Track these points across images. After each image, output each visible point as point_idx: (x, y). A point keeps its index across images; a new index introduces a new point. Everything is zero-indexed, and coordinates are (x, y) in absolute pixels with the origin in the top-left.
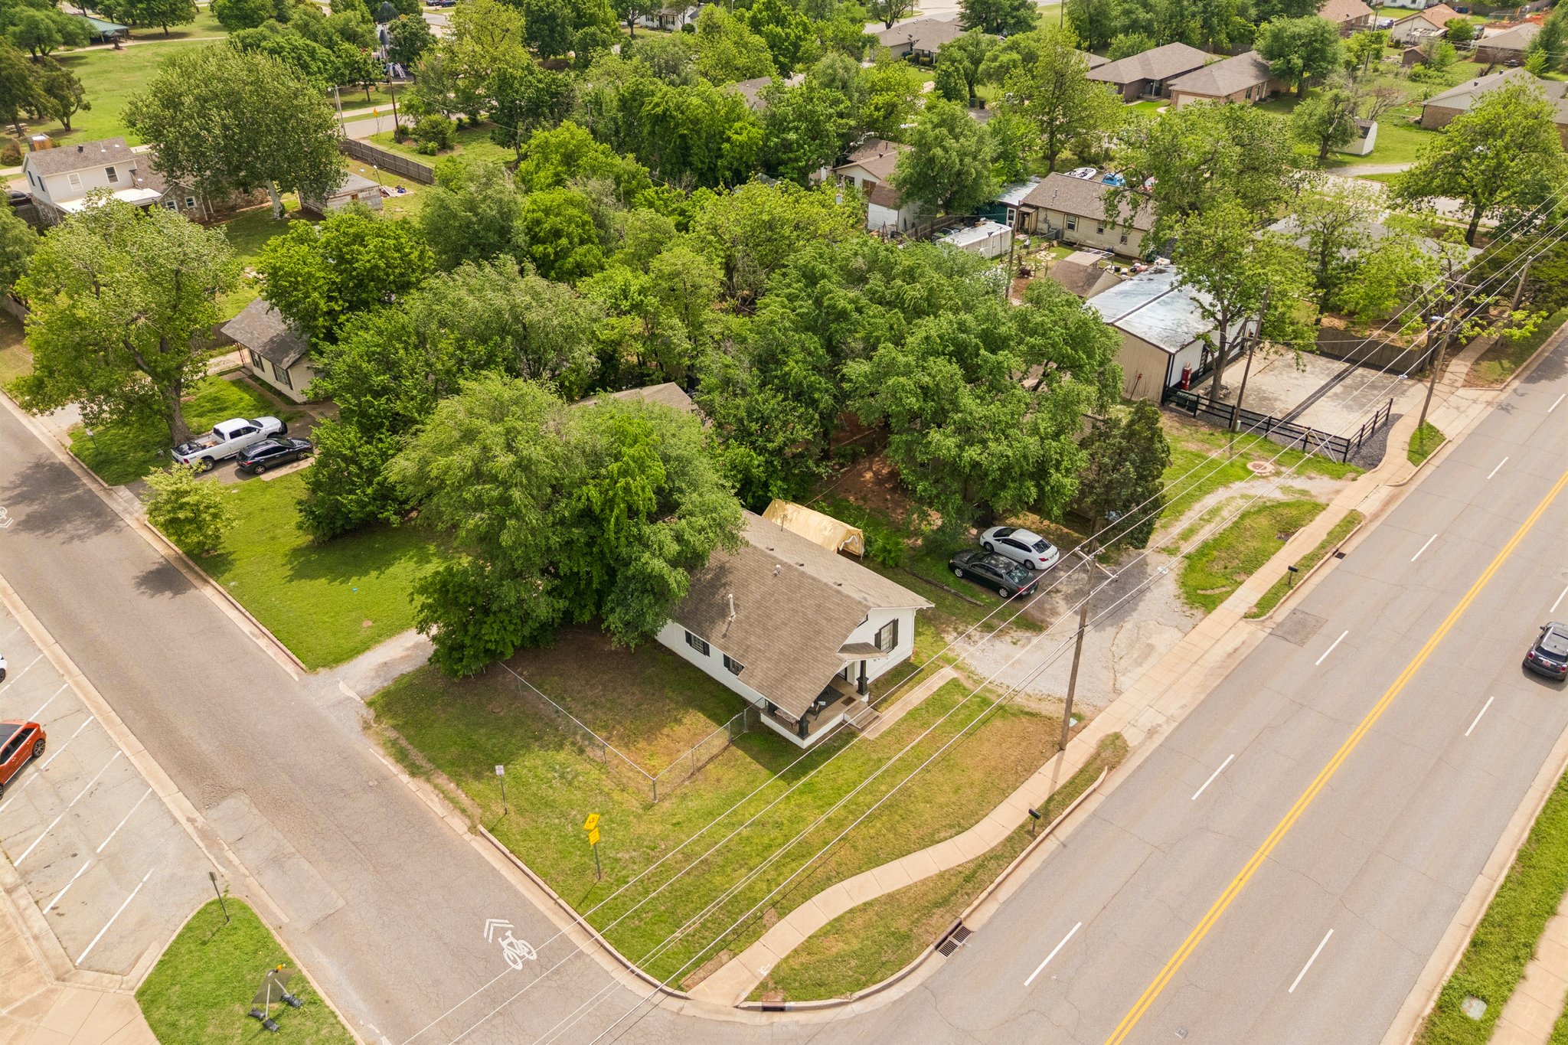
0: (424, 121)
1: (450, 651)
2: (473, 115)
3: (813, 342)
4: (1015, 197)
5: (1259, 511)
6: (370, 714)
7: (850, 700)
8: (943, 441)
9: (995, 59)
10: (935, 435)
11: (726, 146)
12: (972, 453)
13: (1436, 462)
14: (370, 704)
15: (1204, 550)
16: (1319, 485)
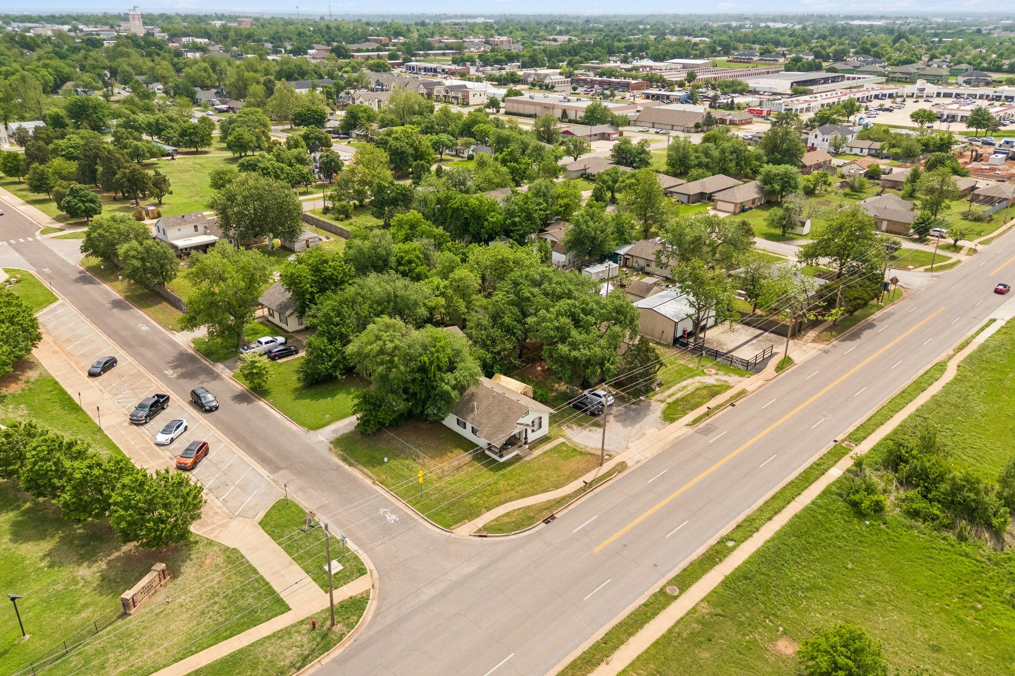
0: (337, 204)
1: (364, 423)
2: (361, 201)
3: (515, 310)
4: (622, 251)
5: (704, 388)
6: (332, 446)
7: (521, 446)
8: (563, 348)
9: (623, 182)
10: (560, 346)
11: (486, 223)
12: (575, 353)
13: (787, 372)
14: (331, 442)
15: (675, 402)
16: (732, 379)
